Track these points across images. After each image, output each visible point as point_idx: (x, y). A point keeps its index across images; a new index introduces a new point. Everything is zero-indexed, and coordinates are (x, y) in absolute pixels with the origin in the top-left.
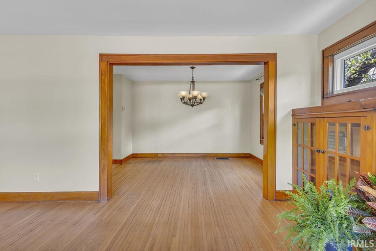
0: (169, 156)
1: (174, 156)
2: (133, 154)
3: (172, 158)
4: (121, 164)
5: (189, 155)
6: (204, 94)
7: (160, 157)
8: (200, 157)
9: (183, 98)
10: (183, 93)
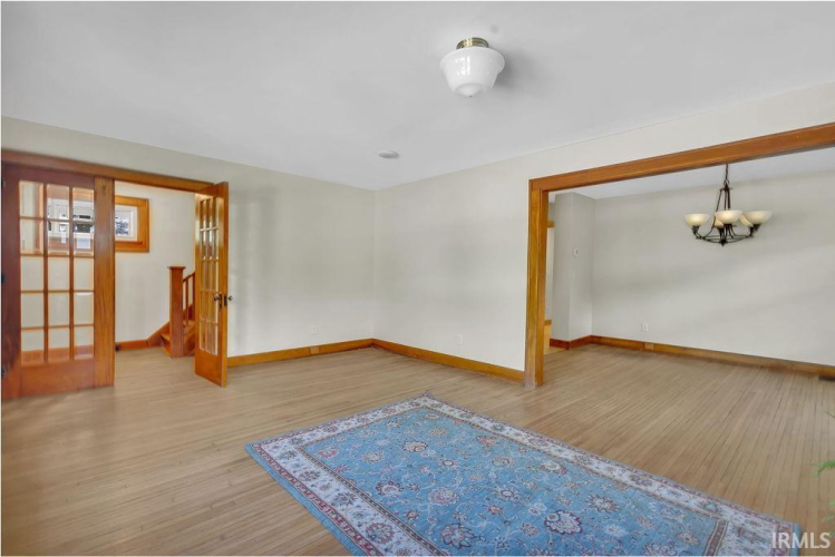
0: (672, 350)
1: (685, 352)
2: (592, 337)
3: (679, 356)
4: (568, 349)
5: (728, 358)
6: (758, 216)
7: (650, 351)
8: (762, 367)
9: (695, 229)
10: (696, 218)
